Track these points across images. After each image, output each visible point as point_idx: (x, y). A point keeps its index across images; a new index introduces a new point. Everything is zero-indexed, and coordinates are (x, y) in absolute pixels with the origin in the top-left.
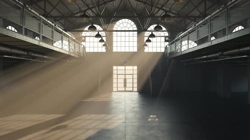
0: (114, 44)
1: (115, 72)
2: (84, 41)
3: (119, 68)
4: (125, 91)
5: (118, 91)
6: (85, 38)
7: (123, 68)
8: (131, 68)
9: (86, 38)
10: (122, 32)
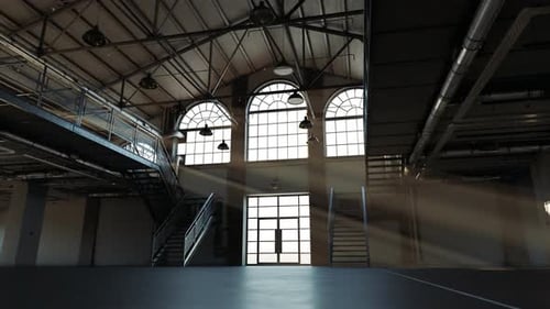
0: (252, 143)
1: (252, 213)
2: (184, 140)
3: (264, 201)
4: (279, 264)
5: (259, 264)
6: (185, 135)
7: (272, 201)
8: (293, 200)
9: (188, 133)
10: (270, 114)
